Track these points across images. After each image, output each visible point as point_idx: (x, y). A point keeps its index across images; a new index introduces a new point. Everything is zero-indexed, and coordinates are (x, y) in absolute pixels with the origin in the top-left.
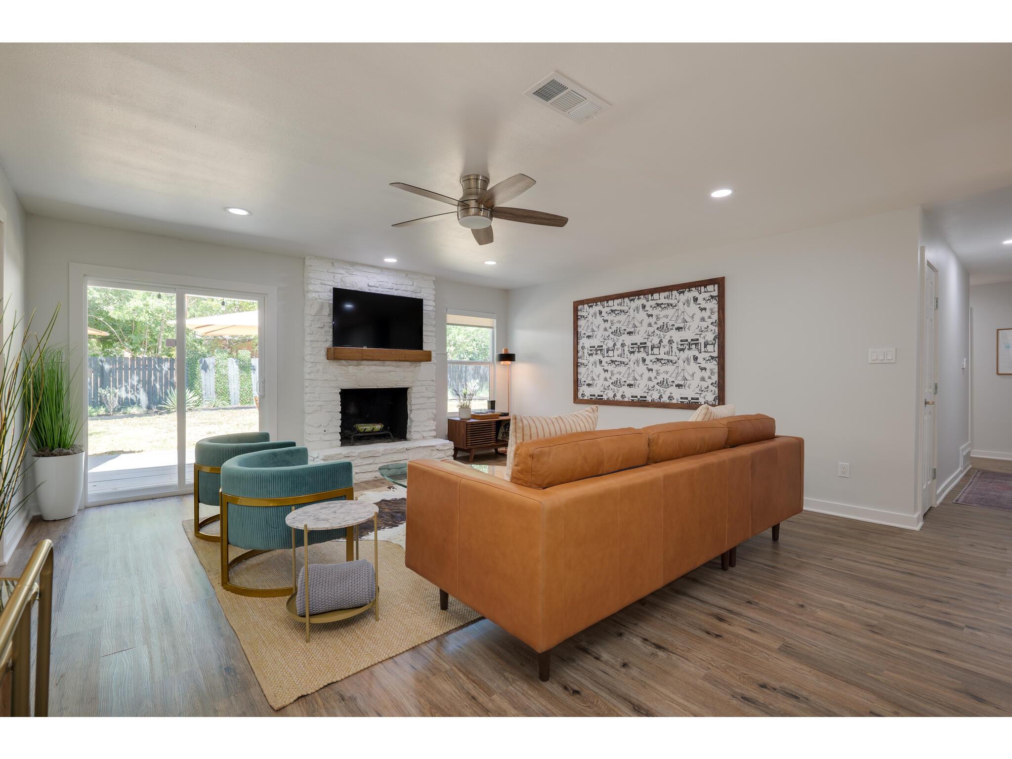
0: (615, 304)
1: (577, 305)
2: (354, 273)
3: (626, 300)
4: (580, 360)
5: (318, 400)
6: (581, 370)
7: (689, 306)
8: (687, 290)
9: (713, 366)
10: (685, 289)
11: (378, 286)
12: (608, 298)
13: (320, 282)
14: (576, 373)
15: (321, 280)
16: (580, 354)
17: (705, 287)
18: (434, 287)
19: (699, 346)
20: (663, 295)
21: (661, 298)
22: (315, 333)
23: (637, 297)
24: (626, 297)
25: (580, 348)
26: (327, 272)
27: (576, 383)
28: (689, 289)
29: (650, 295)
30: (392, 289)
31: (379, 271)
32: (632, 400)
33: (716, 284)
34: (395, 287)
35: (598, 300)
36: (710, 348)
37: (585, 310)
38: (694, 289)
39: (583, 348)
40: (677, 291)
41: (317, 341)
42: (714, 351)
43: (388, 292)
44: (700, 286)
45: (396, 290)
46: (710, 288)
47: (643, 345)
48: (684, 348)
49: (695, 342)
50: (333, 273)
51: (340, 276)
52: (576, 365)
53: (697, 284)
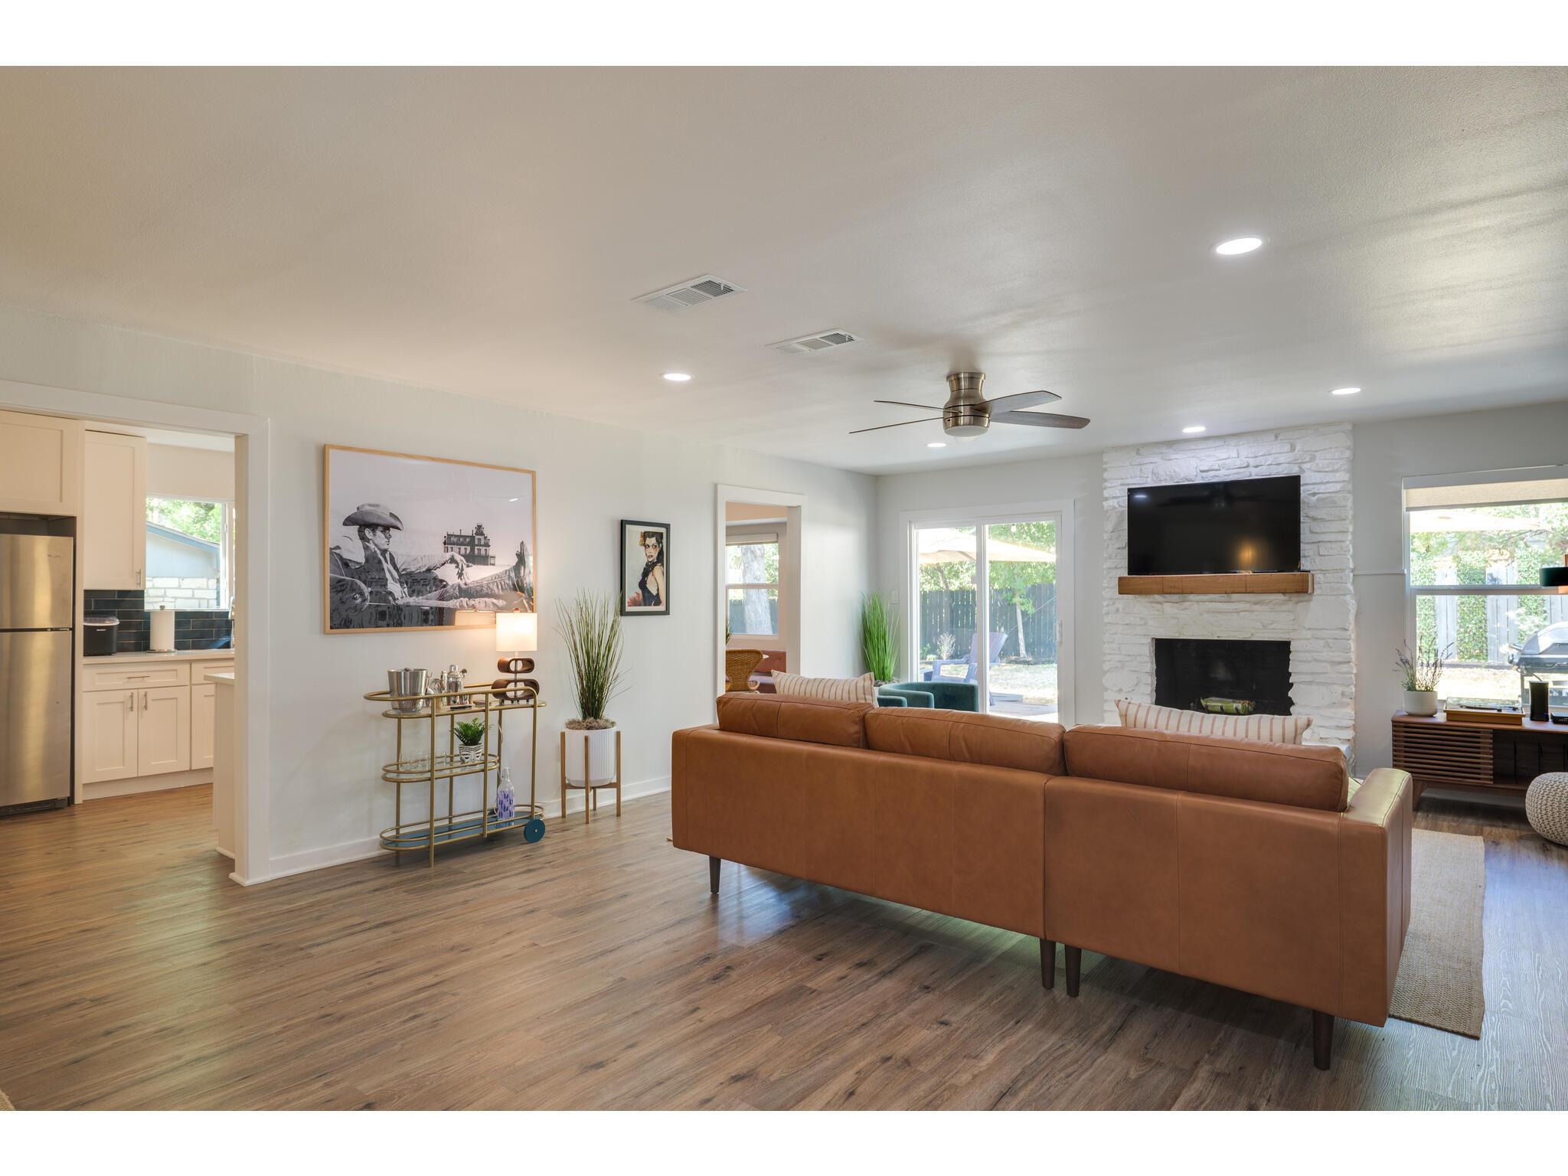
2: (1173, 457)
5: (1118, 652)
11: (1217, 467)
13: (1119, 482)
15: (1122, 479)
18: (1349, 443)
22: (1114, 557)
26: (1131, 465)
30: (1248, 466)
31: (1218, 443)
34: (1252, 462)
41: (1116, 568)
43: (1238, 473)
45: (1257, 467)
50: (1140, 465)
51: (1151, 467)
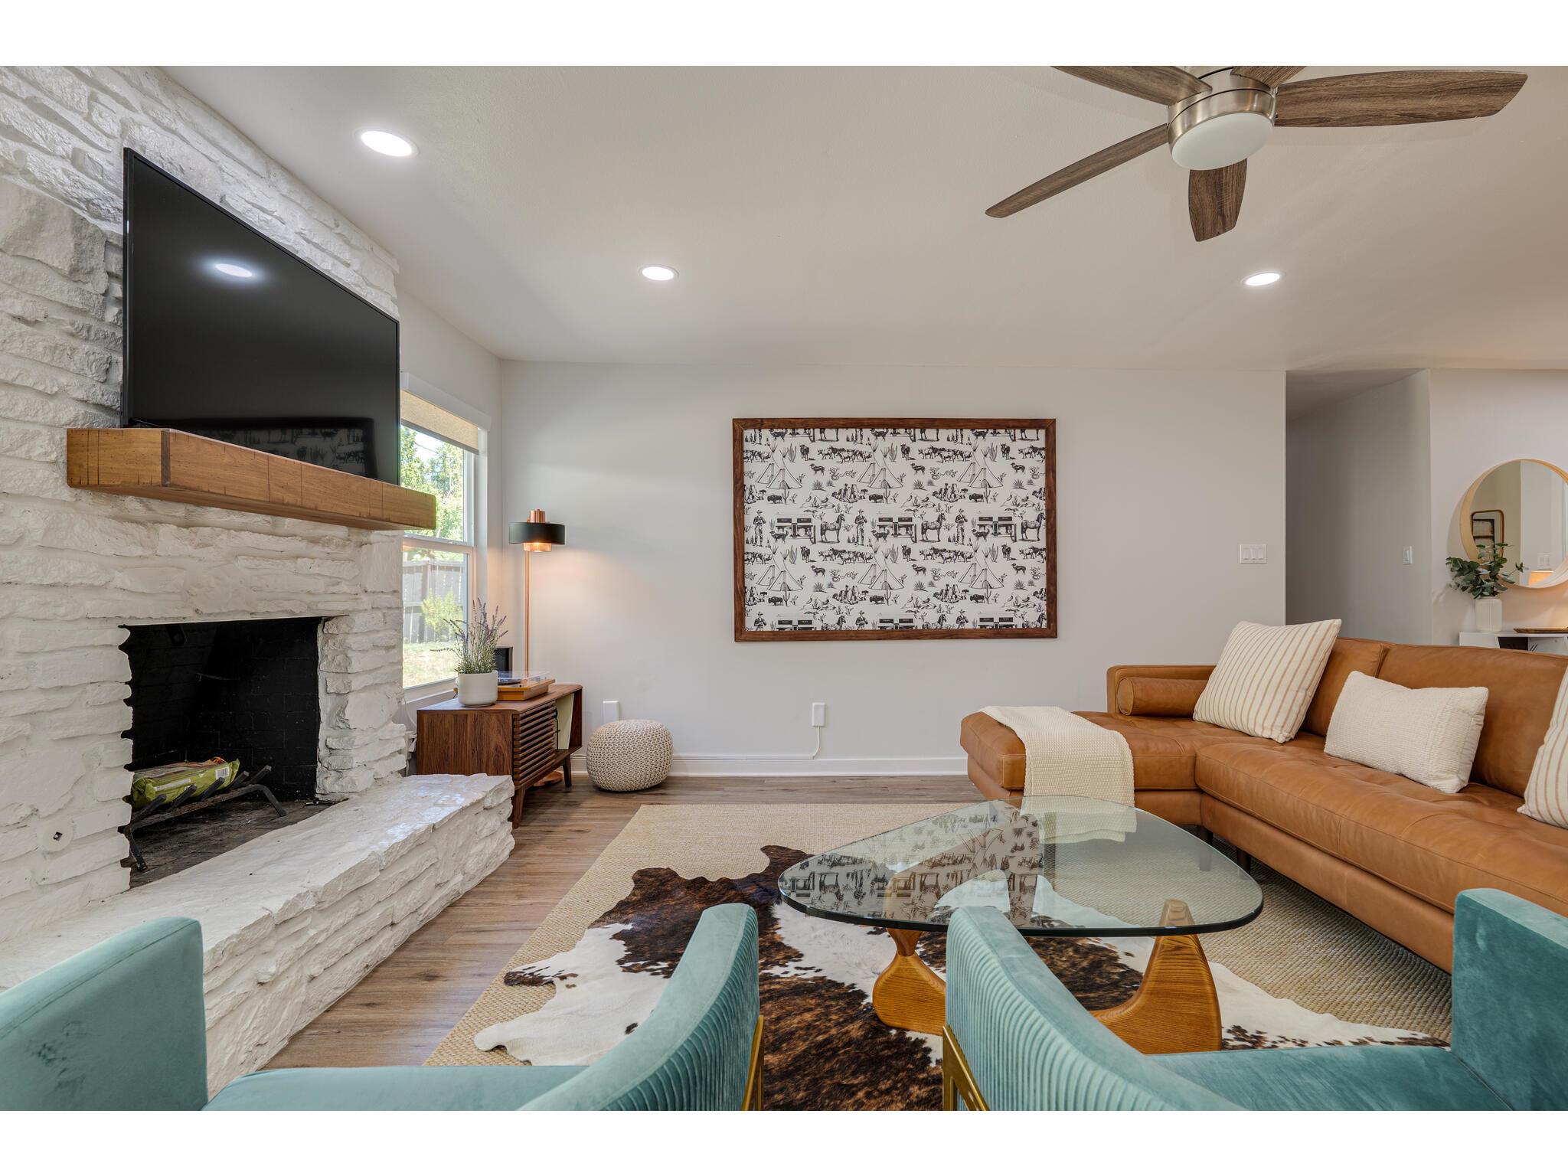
0: (842, 438)
1: (741, 426)
3: (867, 432)
4: (749, 548)
6: (752, 568)
7: (994, 460)
8: (991, 431)
9: (1038, 564)
10: (988, 430)
12: (826, 424)
14: (740, 576)
16: (750, 534)
17: (1023, 431)
19: (1013, 530)
20: (944, 433)
21: (943, 438)
23: (891, 431)
24: (867, 427)
25: (749, 520)
27: (741, 595)
28: (995, 430)
29: (918, 431)
32: (881, 628)
33: (1043, 428)
35: (802, 424)
36: (1031, 534)
37: (761, 442)
38: (1002, 431)
39: (758, 521)
40: (972, 430)
42: (1039, 540)
44: (1015, 428)
46: (1031, 433)
47: (906, 523)
48: (986, 531)
49: (1006, 523)
52: (740, 558)
53: (1011, 424)
